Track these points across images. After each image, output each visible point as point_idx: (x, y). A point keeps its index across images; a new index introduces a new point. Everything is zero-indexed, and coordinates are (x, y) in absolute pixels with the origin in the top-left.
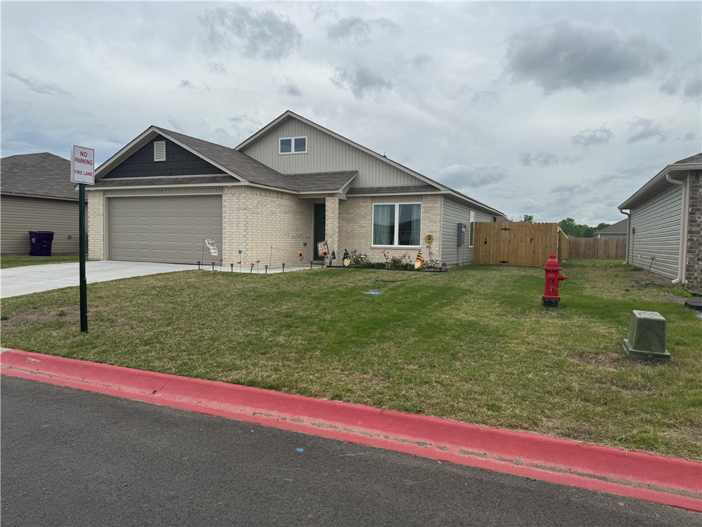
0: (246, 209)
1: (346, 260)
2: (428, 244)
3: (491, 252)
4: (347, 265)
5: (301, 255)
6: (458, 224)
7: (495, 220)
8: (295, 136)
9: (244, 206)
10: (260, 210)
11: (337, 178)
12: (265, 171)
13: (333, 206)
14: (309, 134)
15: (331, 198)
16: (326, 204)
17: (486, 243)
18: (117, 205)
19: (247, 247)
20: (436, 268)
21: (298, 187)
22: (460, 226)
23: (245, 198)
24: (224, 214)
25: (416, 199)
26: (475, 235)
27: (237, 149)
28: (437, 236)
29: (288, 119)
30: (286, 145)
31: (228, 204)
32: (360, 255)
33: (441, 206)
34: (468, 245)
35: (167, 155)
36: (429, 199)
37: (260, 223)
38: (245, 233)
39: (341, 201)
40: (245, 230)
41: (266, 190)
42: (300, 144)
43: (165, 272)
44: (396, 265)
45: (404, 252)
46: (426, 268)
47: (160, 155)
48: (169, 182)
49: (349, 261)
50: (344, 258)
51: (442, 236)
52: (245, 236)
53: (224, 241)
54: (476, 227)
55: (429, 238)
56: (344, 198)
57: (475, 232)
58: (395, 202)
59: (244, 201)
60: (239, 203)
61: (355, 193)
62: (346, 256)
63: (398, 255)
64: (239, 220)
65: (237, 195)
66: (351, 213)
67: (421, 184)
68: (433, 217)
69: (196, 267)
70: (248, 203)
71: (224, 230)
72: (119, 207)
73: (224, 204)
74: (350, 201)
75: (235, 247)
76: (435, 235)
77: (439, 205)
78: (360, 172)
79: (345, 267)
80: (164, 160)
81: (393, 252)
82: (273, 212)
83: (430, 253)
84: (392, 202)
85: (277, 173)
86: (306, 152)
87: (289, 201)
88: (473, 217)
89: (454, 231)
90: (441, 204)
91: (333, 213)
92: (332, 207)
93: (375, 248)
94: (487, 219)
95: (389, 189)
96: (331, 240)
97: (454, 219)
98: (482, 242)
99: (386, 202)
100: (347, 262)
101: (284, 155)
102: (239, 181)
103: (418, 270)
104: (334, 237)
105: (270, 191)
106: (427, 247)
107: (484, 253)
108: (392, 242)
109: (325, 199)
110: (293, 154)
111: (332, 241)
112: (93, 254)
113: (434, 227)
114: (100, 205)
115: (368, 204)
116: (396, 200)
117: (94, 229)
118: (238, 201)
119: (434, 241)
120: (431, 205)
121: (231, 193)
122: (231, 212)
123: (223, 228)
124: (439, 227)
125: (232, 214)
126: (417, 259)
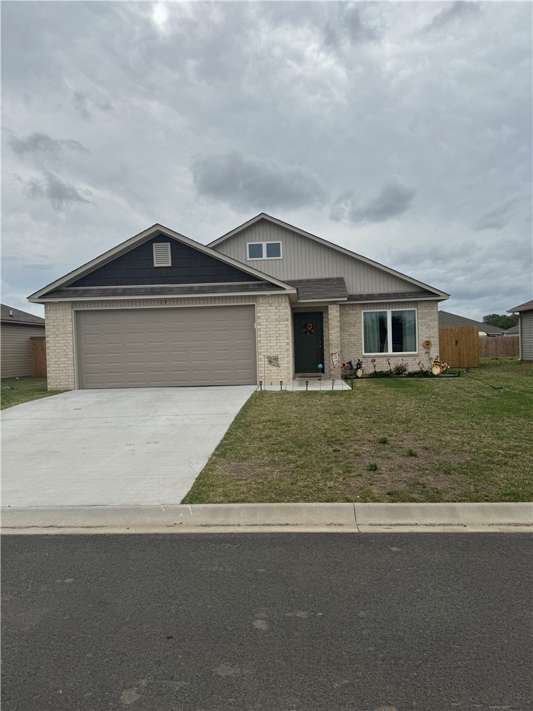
1: (359, 370)
2: (427, 350)
4: (360, 376)
8: (267, 241)
14: (284, 239)
15: (333, 305)
18: (90, 320)
23: (286, 307)
24: (257, 327)
28: (435, 341)
29: (263, 222)
31: (263, 314)
35: (173, 260)
36: (426, 304)
42: (274, 250)
53: (259, 356)
55: (428, 344)
58: (386, 308)
62: (360, 366)
65: (276, 305)
67: (414, 290)
68: (430, 323)
70: (288, 313)
71: (258, 345)
73: (258, 315)
76: (432, 341)
77: (436, 310)
78: (346, 279)
79: (358, 377)
80: (170, 265)
83: (430, 359)
84: (383, 309)
86: (281, 258)
95: (381, 296)
100: (360, 373)
101: (253, 261)
102: (282, 289)
103: (437, 376)
106: (426, 352)
108: (382, 348)
110: (264, 260)
112: (56, 383)
113: (431, 333)
114: (65, 321)
115: (358, 311)
116: (388, 307)
117: (57, 351)
118: (277, 311)
119: (433, 346)
120: (427, 311)
121: (268, 303)
122: (268, 323)
123: (257, 342)
124: (437, 332)
125: (269, 326)
126: (436, 365)
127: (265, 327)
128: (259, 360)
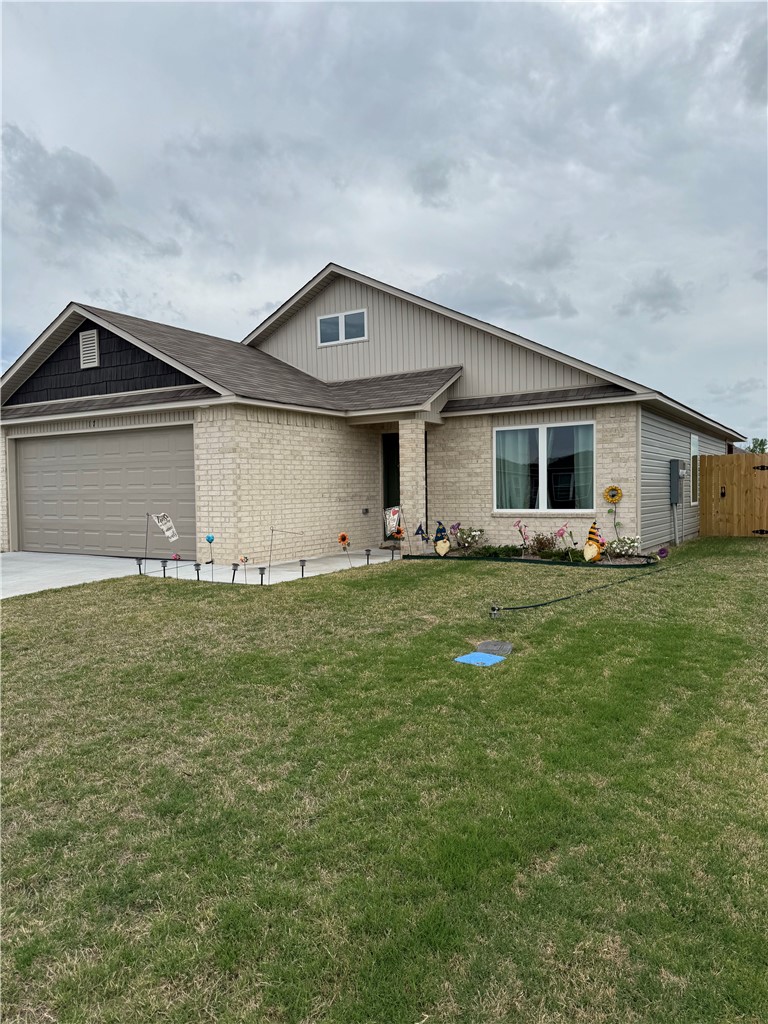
0: (234, 451)
1: (440, 543)
2: (613, 507)
3: (735, 513)
4: (442, 553)
5: (343, 538)
6: (671, 462)
7: (730, 449)
8: (346, 310)
9: (232, 445)
10: (266, 451)
11: (422, 382)
12: (289, 376)
13: (414, 436)
14: (370, 305)
15: (409, 421)
16: (401, 432)
17: (723, 495)
18: (31, 452)
19: (240, 525)
20: (631, 556)
21: (345, 405)
22: (674, 465)
23: (233, 428)
24: (197, 463)
25: (583, 416)
26: (702, 480)
27: (246, 343)
28: (630, 489)
29: (332, 280)
30: (329, 333)
31: (204, 441)
32: (471, 530)
33: (637, 427)
34: (690, 503)
35: (101, 355)
36: (611, 413)
37: (268, 477)
38: (235, 498)
39: (430, 428)
40: (235, 493)
42: (355, 328)
44: (545, 552)
45: (560, 523)
46: (610, 556)
47: (89, 356)
48: (103, 406)
49: (448, 544)
50: (437, 539)
51: (640, 488)
52: (235, 504)
53: (198, 514)
54: (703, 465)
55: (614, 494)
56: (436, 419)
57: (701, 475)
58: (538, 423)
59: (232, 434)
60: (222, 440)
61: (457, 409)
63: (546, 530)
64: (225, 472)
65: (219, 424)
66: (452, 449)
67: (591, 383)
68: (621, 450)
70: (238, 439)
71: (197, 493)
73: (197, 441)
74: (450, 425)
75: (219, 525)
76: (624, 487)
77: (634, 424)
78: (468, 368)
79: (439, 556)
80: (96, 364)
81: (537, 522)
82: (295, 454)
83: (617, 525)
84: (532, 423)
85: (313, 381)
86: (365, 338)
87: (328, 431)
88: (695, 445)
89: (662, 476)
90: (637, 422)
91: (413, 450)
92: (411, 438)
93: (501, 516)
94: (718, 450)
95: (525, 399)
96: (411, 503)
97: (661, 451)
98: (715, 494)
100: (443, 547)
101: (326, 347)
102: (218, 395)
104: (416, 496)
105: (288, 412)
106: (609, 512)
107: (720, 516)
108: (533, 503)
109: (396, 425)
110: (342, 345)
111: (414, 506)
113: (622, 471)
115: (484, 430)
116: (541, 419)
118: (221, 434)
119: (624, 499)
120: (615, 426)
121: (208, 421)
122: (209, 457)
123: (196, 488)
124: (634, 470)
125: (210, 462)
126: (590, 539)
127: (205, 462)
128: (197, 519)
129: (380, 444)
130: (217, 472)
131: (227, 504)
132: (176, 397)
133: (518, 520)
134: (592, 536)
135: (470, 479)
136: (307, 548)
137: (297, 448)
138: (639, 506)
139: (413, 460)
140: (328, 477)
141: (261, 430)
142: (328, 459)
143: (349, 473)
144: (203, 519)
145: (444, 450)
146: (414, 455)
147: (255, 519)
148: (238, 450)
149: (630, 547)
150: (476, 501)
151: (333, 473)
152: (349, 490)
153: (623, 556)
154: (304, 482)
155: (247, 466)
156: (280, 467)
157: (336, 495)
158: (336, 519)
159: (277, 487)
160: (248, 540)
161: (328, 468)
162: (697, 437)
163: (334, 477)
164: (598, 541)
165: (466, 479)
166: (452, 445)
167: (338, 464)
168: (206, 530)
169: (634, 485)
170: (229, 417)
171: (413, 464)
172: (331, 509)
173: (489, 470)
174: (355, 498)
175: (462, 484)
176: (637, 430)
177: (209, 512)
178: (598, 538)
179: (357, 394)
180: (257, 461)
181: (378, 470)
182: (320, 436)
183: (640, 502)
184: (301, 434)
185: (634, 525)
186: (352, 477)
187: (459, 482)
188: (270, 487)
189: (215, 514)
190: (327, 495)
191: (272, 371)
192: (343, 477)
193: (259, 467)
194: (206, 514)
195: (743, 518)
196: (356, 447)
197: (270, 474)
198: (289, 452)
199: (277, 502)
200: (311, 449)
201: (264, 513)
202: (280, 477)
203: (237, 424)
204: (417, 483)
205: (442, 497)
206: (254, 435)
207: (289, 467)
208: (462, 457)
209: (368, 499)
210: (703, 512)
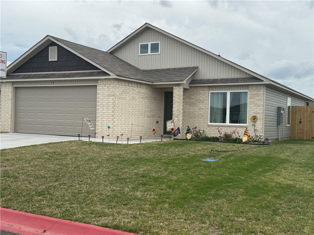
0: (114, 96)
1: (188, 134)
2: (254, 123)
3: (305, 130)
4: (189, 138)
5: (154, 130)
6: (278, 107)
7: (308, 104)
8: (151, 42)
9: (113, 94)
10: (124, 97)
11: (182, 72)
12: (129, 67)
13: (179, 93)
14: (162, 40)
15: (177, 87)
16: (174, 91)
17: (300, 122)
18: (21, 92)
19: (114, 124)
20: (260, 142)
21: (152, 80)
22: (279, 109)
23: (113, 87)
24: (98, 100)
25: (244, 88)
26: (292, 116)
27: (109, 52)
28: (260, 116)
29: (147, 29)
30: (144, 48)
31: (101, 92)
32: (199, 131)
33: (264, 93)
34: (286, 125)
35: (58, 56)
36: (255, 88)
37: (124, 106)
38: (113, 114)
39: (185, 90)
40: (113, 111)
41: (129, 81)
42: (155, 48)
43: (54, 142)
44: (228, 139)
45: (234, 129)
46: (252, 141)
47: (53, 56)
48: (59, 76)
49: (191, 135)
50: (187, 133)
51: (264, 116)
52: (113, 116)
53: (97, 119)
54: (292, 110)
55: (254, 118)
56: (187, 87)
57: (292, 114)
58: (227, 90)
59: (113, 89)
60: (109, 91)
61: (196, 83)
62: (188, 131)
63: (229, 131)
64: (109, 104)
65: (108, 85)
66: (193, 99)
67: (247, 76)
68: (257, 102)
69: (77, 139)
70: (115, 91)
71: (97, 111)
72: (23, 94)
73: (98, 92)
74: (192, 89)
75: (106, 124)
76: (258, 116)
77: (263, 92)
78: (200, 67)
79: (187, 139)
80: (56, 60)
81: (225, 129)
82: (133, 98)
83: (255, 130)
84: (224, 90)
85: (137, 69)
86: (159, 53)
87: (145, 90)
88: (289, 102)
89: (274, 113)
90: (264, 92)
91: (179, 99)
92: (178, 94)
93: (211, 126)
94: (301, 104)
95: (222, 81)
96: (177, 119)
97: (274, 103)
98: (297, 122)
99: (220, 90)
100: (189, 136)
101: (142, 56)
103: (245, 143)
104: (179, 116)
105: (132, 82)
106: (253, 125)
107: (299, 131)
108: (224, 121)
109: (172, 88)
110: (149, 55)
111: (178, 120)
112: (4, 128)
113: (258, 110)
114: (9, 93)
115: (206, 92)
116: (228, 89)
117: (5, 110)
118: (108, 89)
119: (258, 120)
120: (256, 93)
121: (103, 84)
122: (103, 98)
123: (97, 109)
124: (262, 109)
125: (103, 100)
126: (245, 134)
127: (101, 100)
128: (97, 121)
129: (164, 96)
130: (106, 103)
131: (110, 116)
132: (91, 74)
133: (217, 127)
134: (246, 133)
135: (199, 111)
136: (136, 135)
137: (134, 96)
138: (264, 123)
139: (178, 102)
140: (144, 108)
141: (123, 89)
142: (145, 100)
143: (152, 106)
144: (99, 121)
145: (189, 99)
146: (179, 100)
147: (119, 122)
148: (115, 95)
149: (259, 138)
150: (202, 119)
151: (146, 106)
152: (152, 113)
153: (257, 141)
154: (136, 109)
155: (118, 102)
156: (128, 103)
157: (147, 115)
158: (147, 124)
159: (127, 110)
160: (117, 130)
161: (145, 104)
162: (290, 99)
163: (147, 108)
164: (247, 135)
165: (198, 111)
166: (193, 97)
167: (148, 102)
168: (100, 125)
169: (262, 115)
170: (112, 83)
171: (178, 104)
172: (145, 120)
173: (207, 107)
174: (154, 117)
175: (196, 113)
176: (264, 95)
177: (102, 118)
178: (248, 134)
179: (156, 75)
180: (121, 100)
181: (162, 106)
182: (142, 91)
183: (264, 122)
184: (136, 90)
185: (261, 130)
186: (153, 108)
187: (195, 112)
188: (125, 110)
189: (104, 119)
190: (144, 115)
191: (122, 65)
192: (150, 108)
193: (121, 102)
194: (101, 119)
195: (308, 132)
196: (155, 96)
197: (125, 105)
198: (131, 97)
199: (127, 116)
200: (139, 96)
201: (122, 120)
202: (128, 107)
203: (115, 86)
204: (180, 111)
205: (188, 118)
206: (120, 90)
207: (131, 103)
208: (197, 102)
209: (158, 117)
210: (292, 129)
